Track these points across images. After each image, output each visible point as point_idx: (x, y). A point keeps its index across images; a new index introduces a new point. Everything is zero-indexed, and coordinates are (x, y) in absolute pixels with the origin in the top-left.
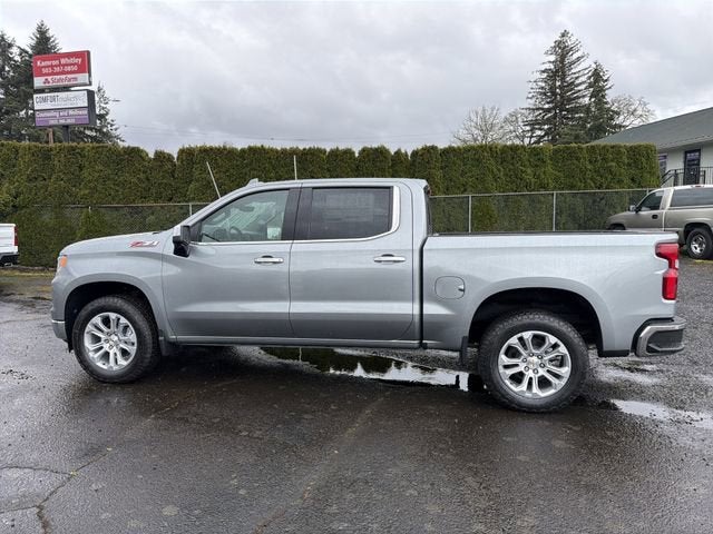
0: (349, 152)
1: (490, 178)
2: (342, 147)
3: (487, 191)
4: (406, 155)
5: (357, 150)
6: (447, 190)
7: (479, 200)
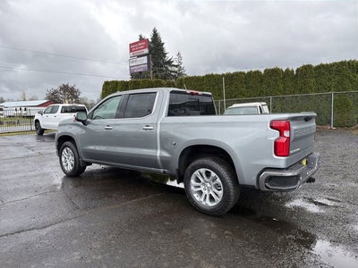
0: (257, 73)
1: (347, 81)
2: (254, 70)
3: (344, 89)
4: (293, 71)
5: (262, 71)
6: (318, 90)
7: (339, 95)
